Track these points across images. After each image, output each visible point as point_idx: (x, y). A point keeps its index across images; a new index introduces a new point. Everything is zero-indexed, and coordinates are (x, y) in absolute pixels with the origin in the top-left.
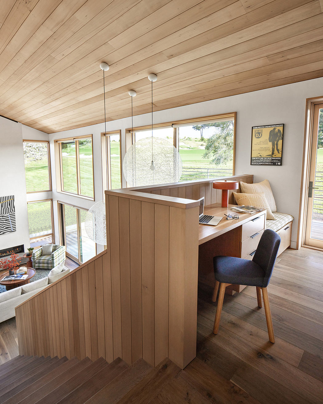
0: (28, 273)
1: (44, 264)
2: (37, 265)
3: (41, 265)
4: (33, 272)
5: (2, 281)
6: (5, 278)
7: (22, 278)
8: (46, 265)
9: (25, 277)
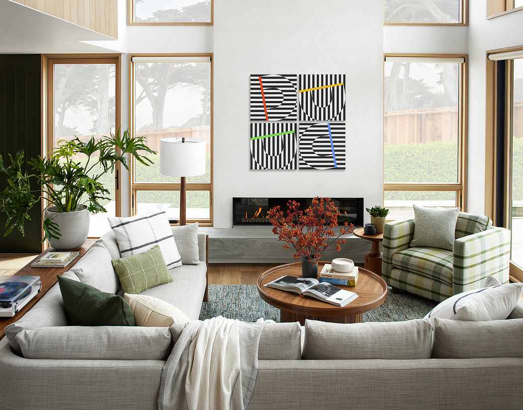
0: (357, 288)
1: (420, 279)
2: (396, 274)
3: (411, 278)
4: (377, 291)
5: (268, 287)
6: (281, 280)
7: (332, 299)
8: (428, 283)
9: (344, 298)
